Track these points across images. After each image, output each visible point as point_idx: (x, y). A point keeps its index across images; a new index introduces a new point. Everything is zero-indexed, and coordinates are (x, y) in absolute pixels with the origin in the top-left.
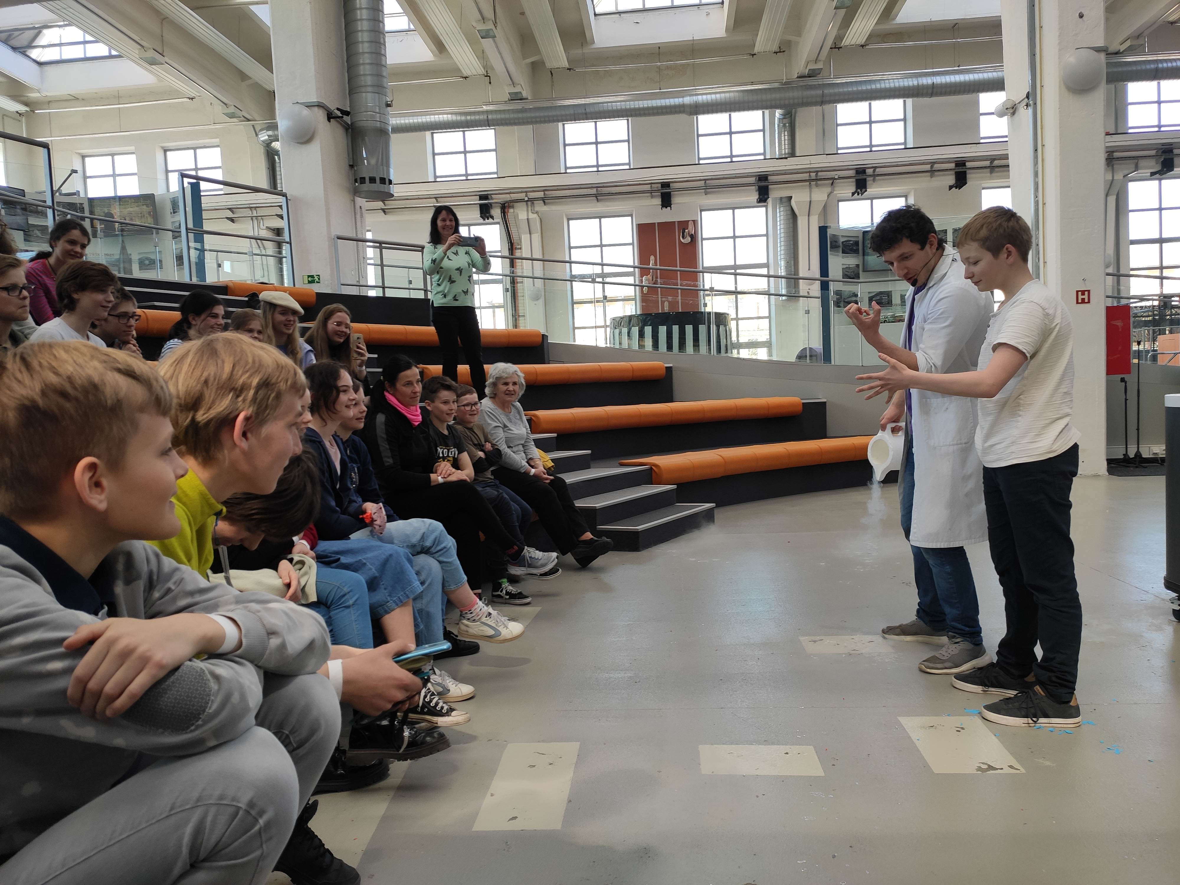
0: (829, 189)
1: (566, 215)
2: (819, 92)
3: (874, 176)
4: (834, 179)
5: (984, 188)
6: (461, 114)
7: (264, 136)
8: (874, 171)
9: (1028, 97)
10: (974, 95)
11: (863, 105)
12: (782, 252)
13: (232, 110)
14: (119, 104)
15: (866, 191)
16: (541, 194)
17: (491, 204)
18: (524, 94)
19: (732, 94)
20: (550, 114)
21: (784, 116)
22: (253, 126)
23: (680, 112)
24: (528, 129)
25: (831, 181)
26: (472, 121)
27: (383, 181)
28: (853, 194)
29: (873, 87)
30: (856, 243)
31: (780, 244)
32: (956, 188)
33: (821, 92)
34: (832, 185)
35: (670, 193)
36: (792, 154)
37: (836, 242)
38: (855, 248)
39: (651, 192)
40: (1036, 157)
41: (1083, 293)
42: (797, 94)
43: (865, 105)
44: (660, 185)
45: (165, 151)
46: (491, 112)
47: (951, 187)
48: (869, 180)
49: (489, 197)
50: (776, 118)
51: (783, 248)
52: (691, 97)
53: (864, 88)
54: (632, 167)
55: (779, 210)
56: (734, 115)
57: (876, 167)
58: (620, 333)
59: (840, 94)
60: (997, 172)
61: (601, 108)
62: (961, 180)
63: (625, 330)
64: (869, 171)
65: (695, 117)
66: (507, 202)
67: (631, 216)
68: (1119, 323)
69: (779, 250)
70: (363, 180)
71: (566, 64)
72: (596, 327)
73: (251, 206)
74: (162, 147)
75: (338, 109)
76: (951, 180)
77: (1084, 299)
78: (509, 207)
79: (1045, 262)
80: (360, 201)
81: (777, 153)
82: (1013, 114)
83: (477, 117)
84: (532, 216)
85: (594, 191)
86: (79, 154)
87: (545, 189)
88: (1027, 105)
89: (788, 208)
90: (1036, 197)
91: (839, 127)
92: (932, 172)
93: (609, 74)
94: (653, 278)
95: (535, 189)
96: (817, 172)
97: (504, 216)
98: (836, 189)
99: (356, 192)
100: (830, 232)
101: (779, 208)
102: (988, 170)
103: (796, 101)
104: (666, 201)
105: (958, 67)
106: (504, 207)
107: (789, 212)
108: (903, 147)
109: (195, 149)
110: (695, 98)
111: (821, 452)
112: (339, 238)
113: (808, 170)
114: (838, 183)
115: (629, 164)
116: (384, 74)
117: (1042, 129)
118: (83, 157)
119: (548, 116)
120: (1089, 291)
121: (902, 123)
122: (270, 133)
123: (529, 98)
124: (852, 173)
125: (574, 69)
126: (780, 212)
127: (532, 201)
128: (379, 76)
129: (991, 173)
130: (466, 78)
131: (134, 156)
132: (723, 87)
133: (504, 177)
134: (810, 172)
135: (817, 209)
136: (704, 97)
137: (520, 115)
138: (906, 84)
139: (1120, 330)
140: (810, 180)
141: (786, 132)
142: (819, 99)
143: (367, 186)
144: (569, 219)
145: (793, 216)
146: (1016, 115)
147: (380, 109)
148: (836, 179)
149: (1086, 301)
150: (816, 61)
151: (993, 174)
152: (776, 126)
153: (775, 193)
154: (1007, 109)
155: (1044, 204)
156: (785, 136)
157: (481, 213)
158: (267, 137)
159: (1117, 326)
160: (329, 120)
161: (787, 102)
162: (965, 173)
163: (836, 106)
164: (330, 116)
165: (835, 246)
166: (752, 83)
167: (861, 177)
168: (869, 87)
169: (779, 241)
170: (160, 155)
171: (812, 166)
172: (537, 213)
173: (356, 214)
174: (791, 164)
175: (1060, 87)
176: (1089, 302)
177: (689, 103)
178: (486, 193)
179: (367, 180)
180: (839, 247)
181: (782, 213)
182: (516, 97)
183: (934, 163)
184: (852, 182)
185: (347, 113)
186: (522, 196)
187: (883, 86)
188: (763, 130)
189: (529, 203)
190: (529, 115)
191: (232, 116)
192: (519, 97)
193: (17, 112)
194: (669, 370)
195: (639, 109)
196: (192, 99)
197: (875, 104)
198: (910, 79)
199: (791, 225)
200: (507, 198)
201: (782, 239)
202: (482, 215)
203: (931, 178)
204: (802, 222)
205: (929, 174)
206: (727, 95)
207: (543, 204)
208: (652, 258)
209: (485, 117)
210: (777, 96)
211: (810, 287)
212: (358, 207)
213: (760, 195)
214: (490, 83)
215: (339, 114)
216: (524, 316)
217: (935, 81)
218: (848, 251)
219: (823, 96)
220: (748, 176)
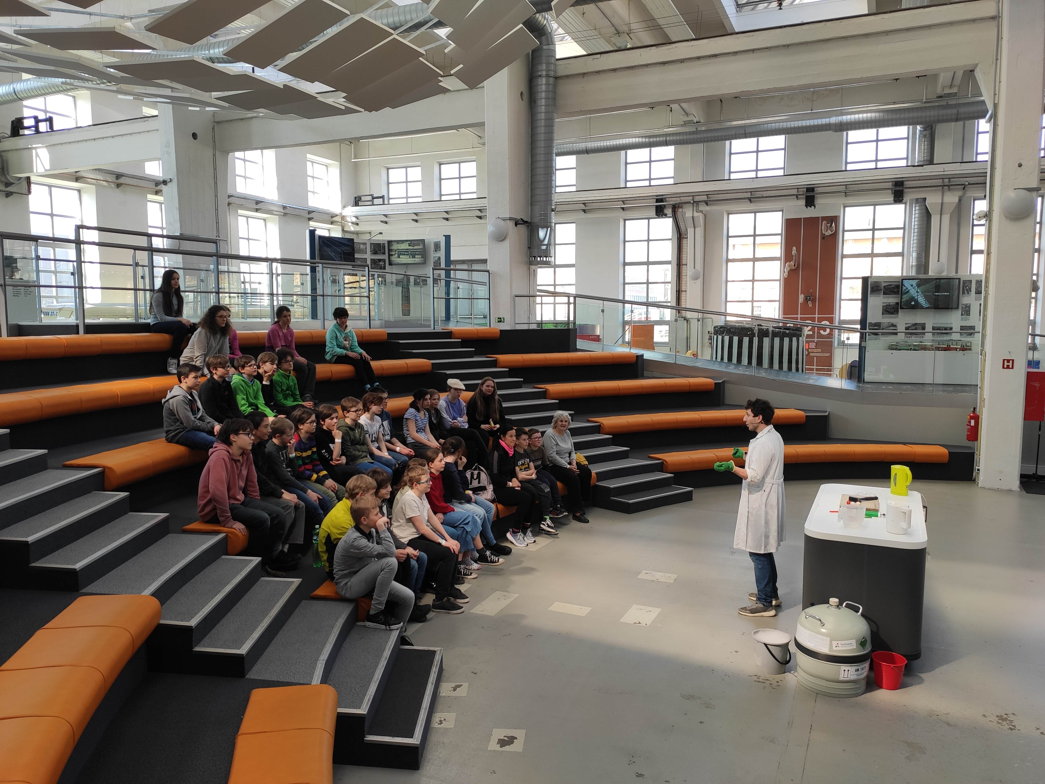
0: (960, 193)
1: (726, 211)
2: (954, 111)
4: (965, 184)
6: (646, 137)
12: (915, 245)
16: (704, 198)
17: (665, 206)
18: (698, 119)
20: (721, 133)
21: (925, 129)
23: (827, 130)
24: (700, 147)
25: (963, 186)
26: (653, 142)
31: (913, 238)
33: (957, 111)
34: (964, 189)
35: (814, 196)
36: (931, 162)
37: (877, 287)
39: (797, 195)
41: (1008, 361)
42: (933, 113)
44: (805, 189)
46: (670, 135)
49: (663, 200)
50: (917, 132)
51: (915, 242)
52: (837, 118)
54: (785, 174)
55: (915, 209)
56: (880, 129)
65: (844, 132)
66: (677, 204)
67: (782, 211)
69: (912, 243)
74: (438, 162)
77: (1009, 365)
78: (679, 207)
81: (916, 160)
83: (658, 139)
84: (696, 214)
85: (748, 195)
86: (386, 167)
87: (708, 194)
89: (924, 207)
91: (976, 134)
94: (795, 264)
95: (700, 194)
96: (949, 179)
97: (674, 213)
100: (873, 280)
101: (915, 207)
103: (932, 119)
104: (810, 202)
106: (675, 208)
107: (924, 211)
109: (459, 163)
110: (840, 118)
112: (516, 297)
113: (941, 177)
115: (784, 171)
118: (388, 169)
119: (719, 136)
120: (1013, 360)
123: (702, 121)
125: (739, 97)
126: (915, 210)
127: (697, 203)
130: (652, 108)
131: (420, 168)
132: (867, 107)
133: (678, 184)
134: (943, 179)
135: (949, 209)
136: (849, 117)
137: (692, 137)
140: (943, 186)
141: (926, 142)
142: (955, 116)
144: (728, 214)
145: (927, 216)
147: (547, 214)
148: (968, 185)
149: (1011, 367)
150: (951, 86)
152: (918, 136)
153: (910, 195)
156: (924, 145)
157: (657, 212)
160: (516, 225)
161: (926, 120)
165: (877, 290)
166: (893, 103)
169: (912, 236)
170: (436, 168)
171: (946, 173)
172: (701, 212)
174: (929, 170)
175: (1001, 212)
176: (1013, 368)
177: (834, 122)
178: (661, 197)
180: (880, 290)
181: (917, 212)
182: (690, 122)
185: (527, 221)
186: (689, 199)
188: (907, 138)
189: (695, 204)
190: (700, 136)
195: (796, 128)
199: (925, 222)
200: (677, 200)
201: (916, 234)
202: (658, 214)
204: (935, 220)
206: (869, 115)
207: (706, 205)
208: (795, 248)
209: (664, 139)
210: (919, 113)
213: (895, 196)
214: (671, 110)
215: (522, 222)
216: (686, 291)
218: (889, 292)
219: (958, 114)
220: (884, 181)
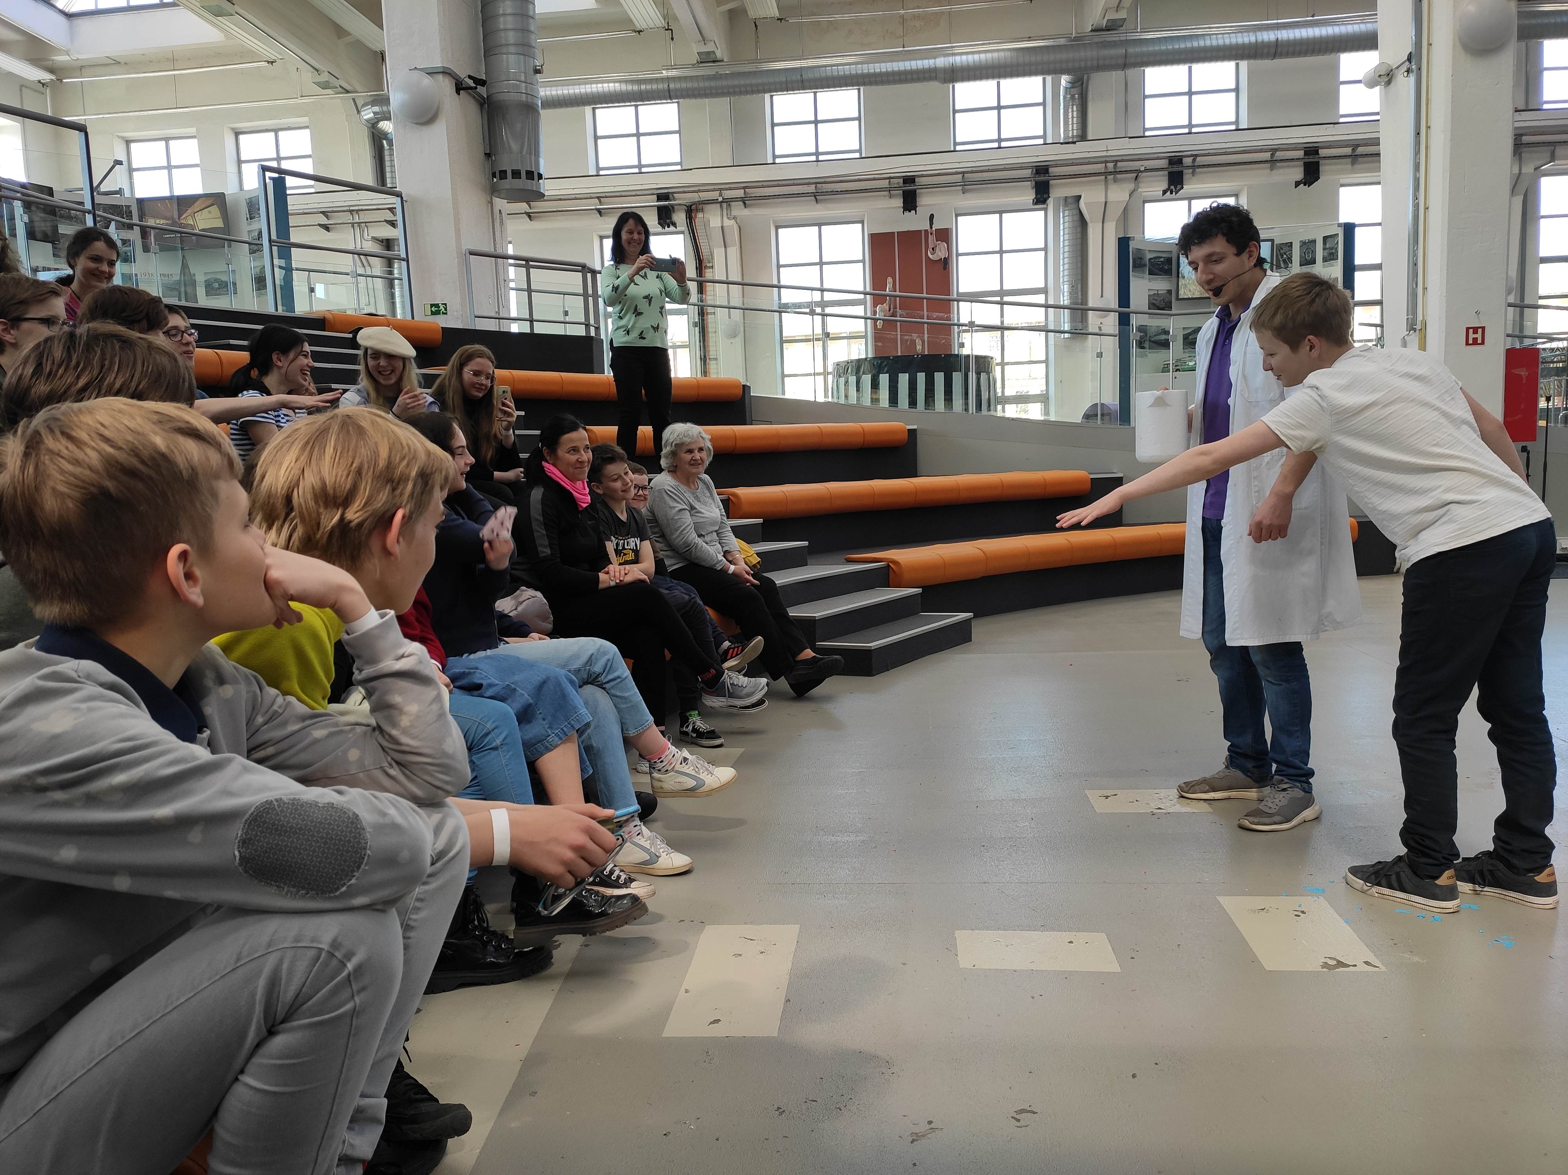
0: (1131, 186)
1: (774, 221)
2: (1122, 51)
3: (1194, 167)
4: (1138, 171)
5: (1342, 185)
6: (632, 82)
7: (368, 114)
8: (1194, 160)
9: (1409, 59)
10: (1332, 56)
11: (1181, 69)
12: (1066, 273)
13: (325, 77)
14: (174, 70)
15: (1182, 188)
16: (740, 193)
17: (673, 206)
18: (719, 55)
19: (1002, 54)
20: (754, 81)
21: (1073, 84)
22: (354, 99)
23: (931, 79)
24: (723, 103)
25: (1135, 175)
26: (647, 92)
27: (530, 175)
28: (1164, 192)
29: (1195, 44)
30: (1169, 261)
31: (1064, 261)
32: (1305, 185)
33: (1124, 51)
34: (1136, 179)
35: (915, 191)
36: (1083, 137)
37: (1141, 259)
38: (1166, 267)
39: (889, 190)
40: (1417, 143)
41: (1475, 330)
42: (1090, 53)
43: (1183, 69)
44: (901, 181)
45: (237, 134)
46: (673, 79)
47: (1297, 184)
48: (1187, 173)
49: (671, 196)
50: (1062, 87)
51: (1066, 267)
52: (946, 58)
53: (1182, 46)
54: (863, 155)
55: (1063, 214)
56: (1003, 82)
57: (1196, 156)
58: (847, 382)
59: (1149, 54)
60: (1362, 163)
61: (822, 73)
62: (1311, 174)
63: (853, 379)
64: (1187, 161)
65: (951, 86)
66: (694, 203)
67: (862, 222)
68: (1523, 373)
69: (1061, 269)
70: (503, 175)
71: (775, 12)
72: (815, 374)
73: (351, 208)
74: (233, 129)
75: (470, 77)
76: (1298, 173)
77: (1477, 338)
78: (697, 210)
79: (1425, 289)
80: (500, 204)
81: (1062, 136)
82: (1389, 83)
83: (655, 87)
84: (728, 223)
85: (812, 189)
86: (123, 138)
87: (745, 186)
88: (1408, 71)
89: (1076, 212)
90: (1416, 198)
91: (1146, 100)
92: (1273, 163)
93: (833, 26)
94: (890, 308)
95: (731, 186)
96: (1116, 161)
97: (691, 223)
98: (1141, 185)
99: (494, 191)
100: (1132, 245)
101: (1063, 212)
102: (1349, 160)
103: (1089, 64)
104: (910, 202)
105: (1313, 16)
106: (691, 211)
107: (1077, 218)
108: (1233, 127)
109: (276, 131)
110: (951, 60)
111: (1114, 545)
112: (472, 253)
113: (1104, 159)
114: (1143, 177)
115: (860, 151)
116: (532, 28)
117: (1427, 104)
118: (128, 142)
119: (751, 85)
120: (1483, 328)
121: (1233, 94)
122: (376, 109)
123: (725, 60)
124: (1164, 163)
125: (787, 19)
126: (1064, 217)
127: (728, 202)
128: (525, 30)
129: (1353, 164)
130: (639, 32)
131: (195, 141)
132: (990, 44)
133: (691, 169)
134: (1106, 162)
135: (1115, 213)
136: (964, 57)
137: (713, 84)
138: (1240, 41)
139: (1524, 382)
140: (1106, 174)
141: (1075, 107)
142: (1121, 61)
143: (509, 183)
144: (777, 228)
145: (1082, 223)
146: (1393, 83)
147: (525, 77)
148: (1141, 172)
149: (1479, 341)
150: (1118, 8)
151: (1356, 166)
152: (1062, 98)
153: (1058, 191)
154: (1380, 76)
155: (1426, 208)
156: (1073, 111)
157: (659, 219)
158: (372, 115)
159: (1520, 376)
160: (458, 91)
161: (1077, 65)
162: (1317, 164)
163: (1144, 71)
164: (459, 87)
165: (1139, 264)
166: (1030, 39)
167: (1176, 169)
168: (1189, 45)
169: (1061, 258)
170: (230, 139)
171: (1110, 153)
172: (735, 218)
173: (495, 220)
174: (1081, 150)
175: (1454, 46)
176: (1483, 343)
177: (943, 66)
178: (666, 191)
179: (509, 174)
180: (1145, 265)
181: (1067, 219)
182: (707, 59)
183: (1276, 150)
184: (1163, 176)
185: (482, 83)
186: (714, 195)
187: (1208, 43)
188: (1044, 104)
189: (724, 205)
190: (725, 83)
191: (325, 86)
192: (712, 58)
193: (39, 82)
194: (912, 433)
195: (875, 75)
196: (272, 63)
197: (1197, 67)
198: (1246, 34)
199: (1079, 235)
200: (695, 197)
201: (1066, 255)
202: (662, 221)
203: (1271, 170)
204: (1094, 232)
205: (1268, 165)
206: (996, 55)
207: (743, 207)
208: (890, 280)
209: (666, 86)
210: (1064, 56)
211: (1102, 320)
212: (496, 212)
213: (1037, 193)
214: (672, 39)
215: (471, 83)
216: (716, 359)
217: (1280, 37)
218: (1157, 271)
219: (1126, 57)
220: (1021, 167)
